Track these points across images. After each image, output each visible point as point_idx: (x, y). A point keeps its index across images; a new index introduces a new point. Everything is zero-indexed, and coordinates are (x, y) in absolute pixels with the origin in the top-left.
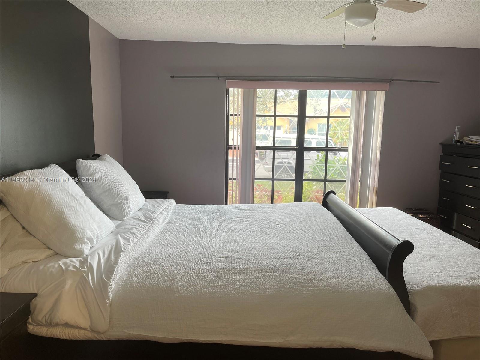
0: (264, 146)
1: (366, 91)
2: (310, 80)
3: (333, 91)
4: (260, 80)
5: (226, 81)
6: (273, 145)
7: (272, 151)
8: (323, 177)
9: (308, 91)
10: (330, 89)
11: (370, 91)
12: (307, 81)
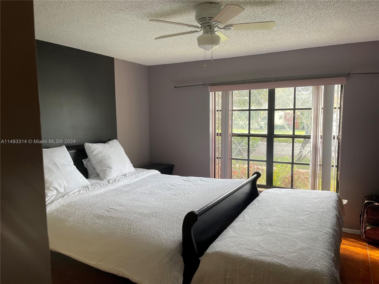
0: (241, 134)
1: (323, 87)
2: (273, 80)
3: (298, 87)
4: (234, 84)
5: (209, 87)
6: (249, 133)
7: (247, 138)
8: (290, 160)
9: (276, 89)
10: (295, 86)
11: (328, 86)
12: (270, 81)
